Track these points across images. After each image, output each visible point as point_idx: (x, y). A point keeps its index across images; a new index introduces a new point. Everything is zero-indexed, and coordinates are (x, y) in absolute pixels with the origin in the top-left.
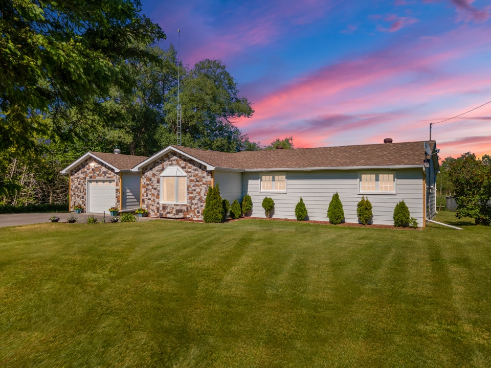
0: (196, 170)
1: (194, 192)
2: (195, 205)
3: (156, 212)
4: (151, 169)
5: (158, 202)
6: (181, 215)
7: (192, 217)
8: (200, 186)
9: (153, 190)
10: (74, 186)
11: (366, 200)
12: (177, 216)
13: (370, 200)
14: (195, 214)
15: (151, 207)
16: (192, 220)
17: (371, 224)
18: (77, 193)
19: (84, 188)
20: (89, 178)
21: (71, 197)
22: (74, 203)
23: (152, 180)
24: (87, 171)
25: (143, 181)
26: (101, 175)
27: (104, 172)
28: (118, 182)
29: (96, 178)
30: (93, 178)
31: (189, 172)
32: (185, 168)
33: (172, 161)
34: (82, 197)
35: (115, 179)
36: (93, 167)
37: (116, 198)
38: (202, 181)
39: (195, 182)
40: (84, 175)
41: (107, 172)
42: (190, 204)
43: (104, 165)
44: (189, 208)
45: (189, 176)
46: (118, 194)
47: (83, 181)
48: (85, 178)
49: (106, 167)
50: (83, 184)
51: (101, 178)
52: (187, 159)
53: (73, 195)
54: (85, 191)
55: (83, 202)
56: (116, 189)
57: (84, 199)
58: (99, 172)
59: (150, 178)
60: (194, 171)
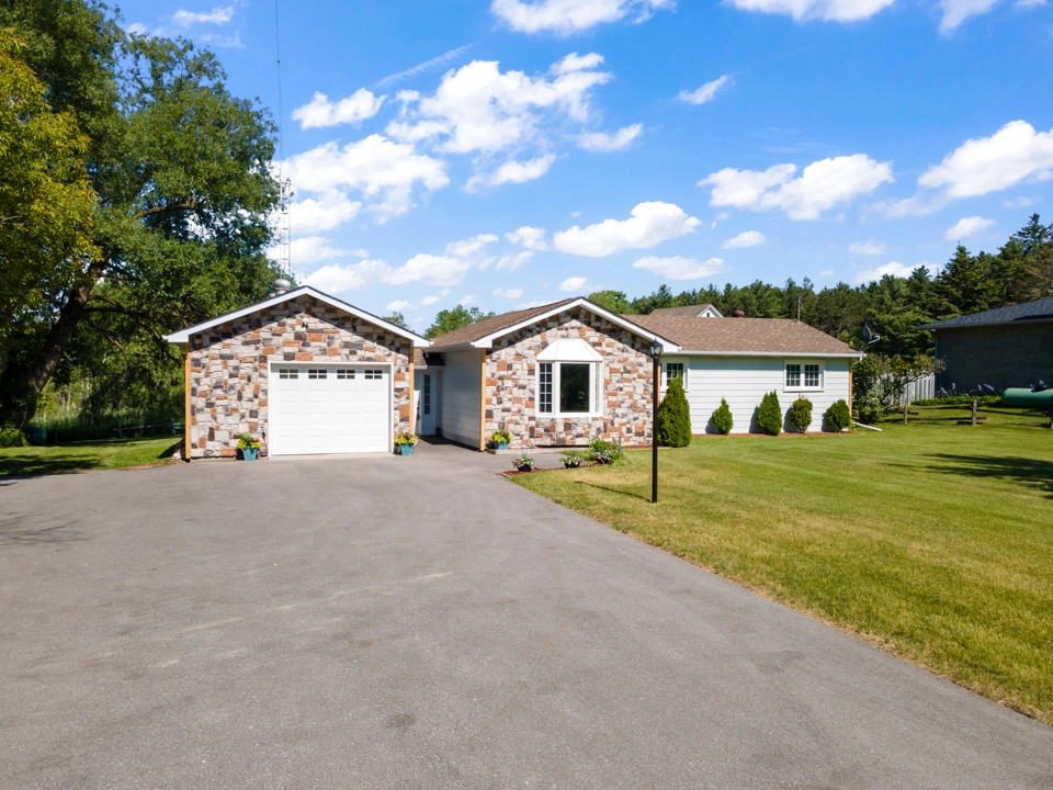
1: (620, 393)
3: (526, 437)
4: (511, 343)
5: (531, 415)
9: (515, 389)
10: (206, 381)
14: (621, 435)
15: (512, 426)
18: (225, 402)
19: (257, 388)
20: (282, 357)
21: (193, 414)
22: (207, 433)
23: (515, 367)
24: (270, 339)
25: (488, 369)
26: (335, 353)
27: (346, 345)
28: (403, 371)
29: (311, 359)
30: (300, 359)
31: (609, 354)
32: (600, 344)
33: (567, 329)
34: (248, 414)
35: (392, 364)
36: (299, 328)
37: (397, 412)
38: (637, 371)
39: (622, 374)
40: (257, 348)
41: (359, 346)
42: (611, 417)
43: (349, 325)
44: (609, 424)
45: (607, 362)
46: (403, 402)
47: (251, 365)
48: (263, 359)
49: (354, 330)
50: (255, 376)
51: (337, 360)
52: (603, 327)
53: (206, 409)
54: (261, 395)
55: (253, 428)
56: (397, 390)
57: (256, 417)
58: (324, 345)
59: (508, 362)
60: (620, 353)
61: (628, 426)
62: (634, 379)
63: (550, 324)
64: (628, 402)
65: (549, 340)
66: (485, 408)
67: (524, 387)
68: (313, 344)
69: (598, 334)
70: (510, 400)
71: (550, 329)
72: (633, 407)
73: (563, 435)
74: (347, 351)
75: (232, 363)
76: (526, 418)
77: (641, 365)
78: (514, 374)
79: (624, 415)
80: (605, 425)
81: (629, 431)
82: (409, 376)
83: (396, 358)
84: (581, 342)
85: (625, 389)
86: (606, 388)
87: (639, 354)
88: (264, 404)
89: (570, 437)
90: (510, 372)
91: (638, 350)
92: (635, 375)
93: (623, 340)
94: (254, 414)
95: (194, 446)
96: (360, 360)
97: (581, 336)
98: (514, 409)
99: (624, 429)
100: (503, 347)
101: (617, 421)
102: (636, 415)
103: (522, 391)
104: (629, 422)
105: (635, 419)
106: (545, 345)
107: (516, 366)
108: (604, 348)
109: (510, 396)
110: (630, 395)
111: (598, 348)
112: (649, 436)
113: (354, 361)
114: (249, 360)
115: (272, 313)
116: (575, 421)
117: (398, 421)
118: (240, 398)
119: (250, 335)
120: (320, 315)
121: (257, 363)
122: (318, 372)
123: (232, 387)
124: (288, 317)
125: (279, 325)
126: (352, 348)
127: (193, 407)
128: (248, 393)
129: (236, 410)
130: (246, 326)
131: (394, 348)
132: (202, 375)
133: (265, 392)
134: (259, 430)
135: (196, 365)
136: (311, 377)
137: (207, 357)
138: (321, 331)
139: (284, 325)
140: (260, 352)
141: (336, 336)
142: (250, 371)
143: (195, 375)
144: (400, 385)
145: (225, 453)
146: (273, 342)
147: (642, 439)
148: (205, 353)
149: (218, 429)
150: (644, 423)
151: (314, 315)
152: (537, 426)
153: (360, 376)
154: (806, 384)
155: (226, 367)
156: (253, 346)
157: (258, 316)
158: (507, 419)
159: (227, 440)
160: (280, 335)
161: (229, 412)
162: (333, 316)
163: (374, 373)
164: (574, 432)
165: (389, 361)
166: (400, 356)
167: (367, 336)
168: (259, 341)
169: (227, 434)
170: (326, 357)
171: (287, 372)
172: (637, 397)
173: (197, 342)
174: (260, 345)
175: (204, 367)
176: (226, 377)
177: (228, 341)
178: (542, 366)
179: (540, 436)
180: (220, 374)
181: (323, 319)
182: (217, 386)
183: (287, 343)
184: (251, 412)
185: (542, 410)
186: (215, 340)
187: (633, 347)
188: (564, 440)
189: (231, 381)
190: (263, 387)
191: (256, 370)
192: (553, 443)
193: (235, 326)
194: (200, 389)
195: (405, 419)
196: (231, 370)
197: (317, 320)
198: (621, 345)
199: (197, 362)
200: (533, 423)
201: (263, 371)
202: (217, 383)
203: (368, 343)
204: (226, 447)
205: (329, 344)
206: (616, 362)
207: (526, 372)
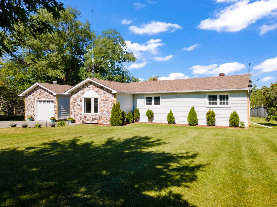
0: (105, 93)
1: (104, 107)
2: (105, 115)
3: (80, 120)
4: (76, 93)
5: (81, 113)
6: (95, 122)
7: (102, 122)
8: (108, 103)
9: (77, 106)
10: (27, 104)
11: (211, 110)
12: (93, 122)
13: (214, 111)
14: (104, 121)
15: (76, 116)
16: (103, 124)
17: (214, 126)
18: (30, 109)
19: (34, 105)
20: (37, 99)
21: (26, 111)
22: (27, 115)
23: (77, 99)
24: (36, 95)
25: (71, 100)
28: (56, 101)
30: (40, 99)
31: (100, 95)
32: (98, 92)
33: (89, 88)
35: (54, 100)
36: (39, 92)
37: (55, 111)
39: (104, 101)
41: (48, 95)
42: (101, 115)
44: (101, 117)
45: (100, 97)
46: (56, 109)
49: (48, 92)
51: (45, 99)
56: (54, 106)
59: (76, 98)
60: (104, 94)
61: (106, 118)
62: (108, 102)
64: (106, 110)
65: (85, 91)
66: (71, 111)
67: (79, 105)
68: (42, 95)
69: (98, 88)
71: (85, 88)
72: (108, 112)
74: (46, 97)
75: (31, 100)
77: (110, 98)
78: (77, 101)
79: (105, 114)
80: (100, 117)
81: (107, 119)
82: (57, 102)
83: (54, 98)
84: (93, 91)
85: (105, 106)
86: (100, 105)
87: (110, 94)
88: (35, 109)
89: (85, 120)
90: (76, 101)
91: (109, 93)
92: (108, 101)
93: (105, 90)
94: (33, 111)
96: (49, 99)
97: (93, 89)
98: (77, 111)
100: (74, 94)
102: (109, 114)
104: (106, 117)
105: (109, 116)
106: (84, 93)
108: (99, 93)
109: (76, 108)
110: (107, 108)
111: (97, 93)
113: (47, 99)
117: (55, 114)
121: (34, 100)
123: (31, 105)
124: (38, 90)
125: (37, 92)
128: (33, 107)
136: (43, 103)
137: (27, 99)
138: (43, 92)
140: (34, 98)
141: (45, 93)
142: (33, 102)
149: (29, 114)
153: (51, 103)
154: (221, 104)
158: (75, 114)
161: (30, 111)
167: (50, 93)
170: (43, 98)
171: (40, 102)
173: (26, 96)
175: (27, 101)
177: (30, 96)
194: (27, 106)
196: (30, 102)
197: (42, 90)
200: (81, 116)
201: (35, 102)
202: (29, 104)
203: (50, 95)
205: (44, 95)
206: (103, 97)
207: (80, 101)
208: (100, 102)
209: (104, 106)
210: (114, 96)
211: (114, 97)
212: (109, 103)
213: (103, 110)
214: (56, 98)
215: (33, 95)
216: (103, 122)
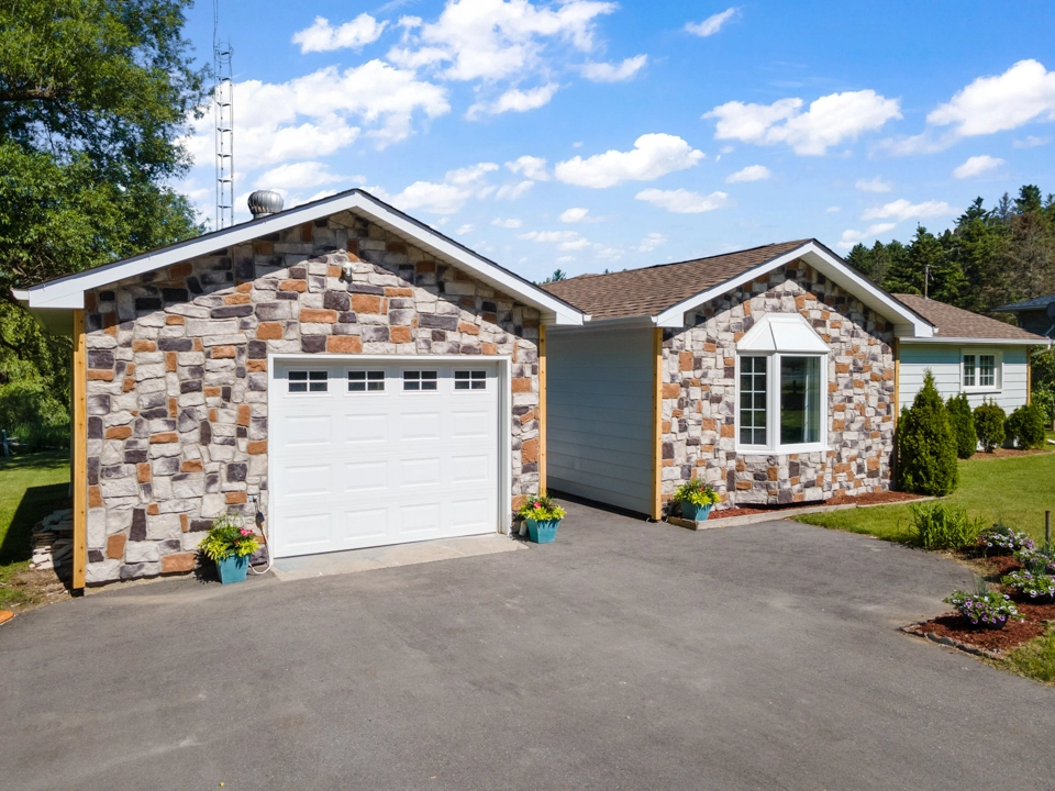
1: (848, 405)
2: (852, 447)
3: (724, 490)
4: (700, 320)
5: (731, 449)
8: (866, 387)
9: (706, 403)
14: (850, 475)
18: (171, 449)
19: (245, 413)
20: (297, 346)
21: (93, 479)
22: (129, 522)
23: (705, 362)
24: (274, 306)
25: (667, 367)
26: (405, 336)
27: (426, 320)
28: (528, 372)
29: (358, 349)
30: (335, 350)
31: (835, 340)
32: (823, 323)
33: (779, 296)
34: (223, 474)
35: (509, 359)
36: (334, 284)
37: (518, 454)
38: (870, 368)
39: (851, 373)
40: (244, 326)
41: (448, 322)
42: (838, 447)
43: (430, 279)
44: (835, 460)
45: (832, 354)
46: (528, 433)
47: (231, 362)
48: (258, 349)
49: (440, 289)
50: (240, 387)
51: (407, 352)
52: (828, 293)
53: (124, 467)
54: (253, 430)
55: (235, 504)
56: (518, 410)
57: (243, 479)
58: (384, 320)
59: (695, 355)
60: (849, 338)
61: (859, 461)
62: (867, 382)
63: (756, 287)
64: (859, 421)
65: (755, 315)
66: (662, 438)
67: (717, 400)
68: (362, 317)
69: (821, 306)
70: (699, 423)
71: (754, 295)
72: (865, 429)
73: (787, 486)
74: (426, 333)
75: (188, 358)
76: (722, 455)
77: (874, 359)
78: (704, 375)
79: (855, 443)
81: (860, 469)
82: (538, 383)
83: (517, 347)
84: (798, 318)
85: (856, 399)
86: (831, 397)
87: (873, 339)
88: (259, 448)
89: (797, 487)
90: (698, 373)
91: (871, 334)
92: (867, 376)
93: (853, 316)
94: (236, 472)
95: (95, 556)
96: (451, 351)
97: (799, 309)
98: (705, 441)
99: (854, 467)
100: (688, 328)
101: (846, 453)
102: (869, 442)
103: (715, 406)
104: (860, 456)
105: (868, 449)
106: (748, 324)
107: (708, 362)
108: (828, 329)
109: (698, 417)
110: (861, 408)
111: (820, 329)
112: (885, 476)
113: (440, 353)
114: (227, 351)
115: (279, 247)
116: (804, 458)
117: (518, 471)
118: (206, 437)
119: (230, 294)
120: (375, 256)
121: (244, 359)
122: (366, 377)
123: (188, 414)
124: (312, 257)
125: (293, 275)
126: (437, 327)
127: (93, 464)
128: (225, 425)
129: (196, 465)
130: (220, 276)
131: (511, 327)
132: (115, 386)
133: (263, 423)
134: (250, 507)
135: (99, 365)
136: (352, 387)
137: (128, 344)
138: (378, 291)
139: (299, 275)
140: (251, 334)
141: (407, 302)
142: (228, 376)
143: (100, 387)
144: (522, 400)
145: (172, 566)
146: (279, 313)
147: (875, 482)
148: (124, 335)
149: (154, 511)
150: (879, 456)
151: (364, 256)
152: (740, 468)
153: (446, 384)
154: (981, 384)
155: (173, 367)
156: (235, 322)
157: (247, 253)
158: (694, 458)
159: (176, 534)
160: (293, 297)
161: (180, 470)
162: (400, 259)
163: (470, 376)
164: (803, 479)
165: (504, 354)
166: (523, 342)
167: (464, 303)
168: (247, 310)
169: (177, 522)
170: (388, 346)
171: (306, 378)
172: (870, 412)
173: (103, 309)
174: (252, 319)
175: (120, 367)
176: (174, 391)
177: (178, 308)
178: (746, 361)
179: (746, 487)
180: (161, 385)
181: (382, 266)
182: (153, 412)
183: (308, 315)
184: (231, 467)
185: (746, 438)
186: (146, 305)
187: (865, 329)
188: (789, 494)
189: (186, 401)
190: (258, 410)
191: (241, 373)
192: (772, 499)
193: (195, 273)
194: (110, 420)
195: (529, 468)
196: (186, 374)
197: (370, 267)
198: (848, 324)
199: (102, 358)
200: (732, 464)
201: (257, 376)
202: (153, 404)
203: (467, 318)
204: (173, 552)
205: (393, 318)
206: (843, 353)
207: (722, 372)
208: (833, 381)
209: (850, 399)
210: (890, 350)
211: (890, 356)
212: (871, 383)
213: (843, 422)
214: (533, 346)
215: (226, 303)
216: (845, 484)
